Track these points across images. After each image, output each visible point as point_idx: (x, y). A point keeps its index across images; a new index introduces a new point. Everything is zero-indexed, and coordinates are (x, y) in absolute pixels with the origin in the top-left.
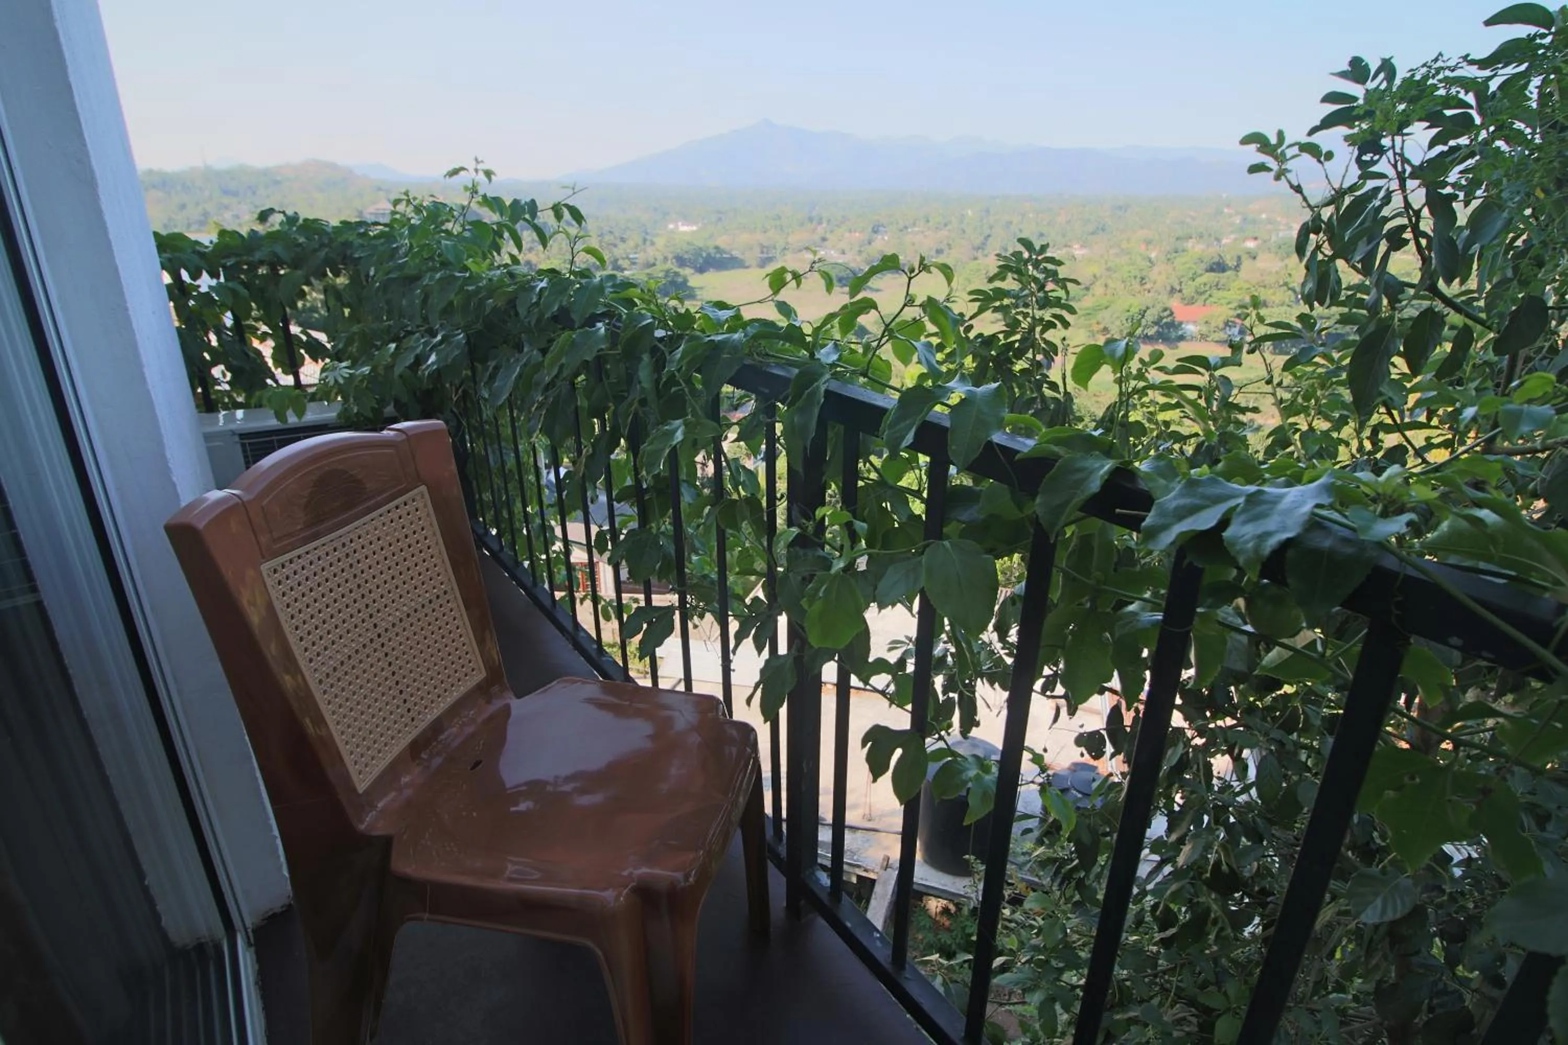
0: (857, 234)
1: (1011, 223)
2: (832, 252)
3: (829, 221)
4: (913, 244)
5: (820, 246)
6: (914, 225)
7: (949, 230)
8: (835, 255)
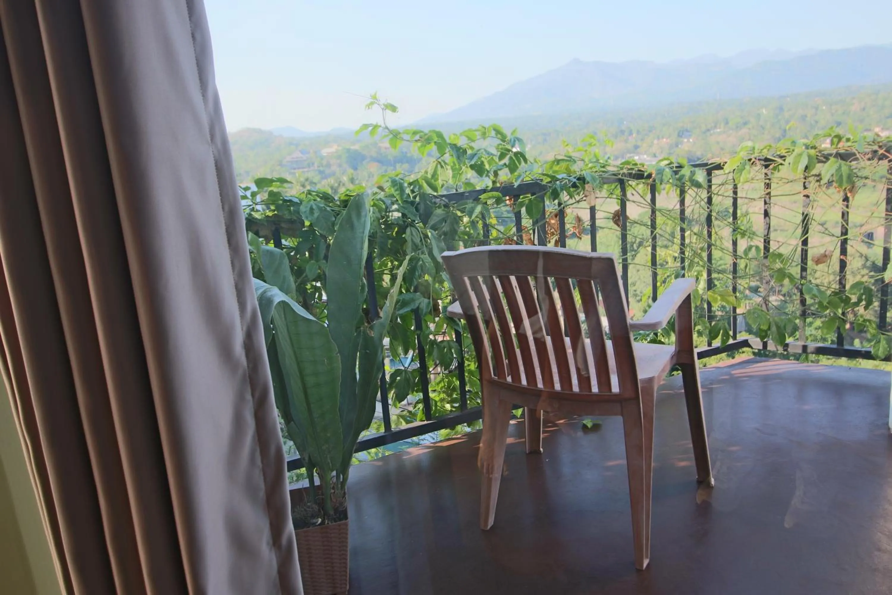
0: (665, 140)
1: (806, 116)
2: (645, 156)
3: (638, 132)
4: (718, 143)
5: (634, 153)
6: (715, 127)
7: (749, 129)
8: (648, 159)
